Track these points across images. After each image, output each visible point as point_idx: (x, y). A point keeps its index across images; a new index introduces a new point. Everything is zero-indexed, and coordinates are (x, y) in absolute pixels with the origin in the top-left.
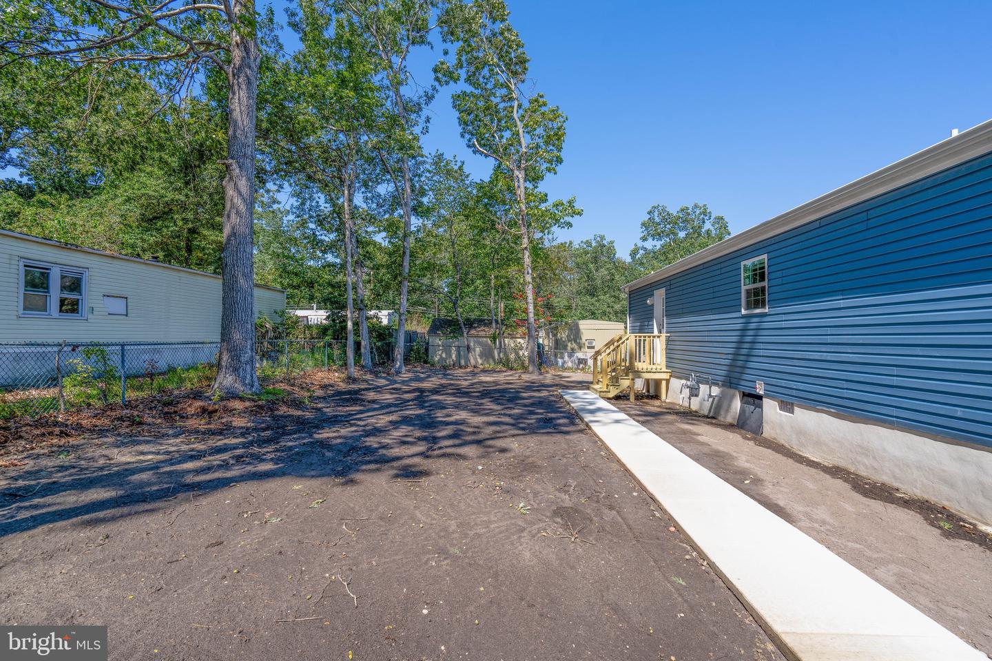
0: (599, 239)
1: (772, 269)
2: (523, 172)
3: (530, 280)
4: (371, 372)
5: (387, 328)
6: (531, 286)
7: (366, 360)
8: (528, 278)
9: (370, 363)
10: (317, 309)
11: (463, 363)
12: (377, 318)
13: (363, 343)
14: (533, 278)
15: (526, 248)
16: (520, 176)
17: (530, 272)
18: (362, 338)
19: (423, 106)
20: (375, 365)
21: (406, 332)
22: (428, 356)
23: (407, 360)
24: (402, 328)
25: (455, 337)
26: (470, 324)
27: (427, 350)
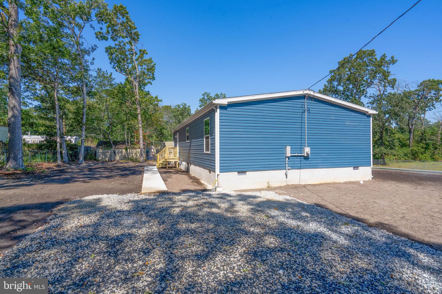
0: (183, 105)
1: (190, 131)
2: (138, 83)
3: (141, 126)
4: (68, 163)
5: (75, 145)
6: (141, 129)
7: (66, 159)
8: (140, 125)
9: (67, 160)
10: (30, 135)
11: (113, 159)
12: (70, 141)
13: (63, 152)
14: (142, 126)
15: (139, 113)
16: (136, 84)
17: (141, 123)
18: (63, 150)
19: (91, 52)
20: (69, 161)
21: (85, 146)
22: (96, 157)
23: (85, 159)
24: (83, 145)
25: (109, 149)
26: (116, 143)
27: (95, 155)
